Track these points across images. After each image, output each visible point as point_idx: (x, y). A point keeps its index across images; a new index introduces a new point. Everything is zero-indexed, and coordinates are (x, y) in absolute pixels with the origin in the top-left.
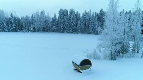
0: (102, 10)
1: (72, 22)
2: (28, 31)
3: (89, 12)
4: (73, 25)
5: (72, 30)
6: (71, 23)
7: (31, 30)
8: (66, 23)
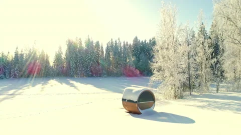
0: (136, 38)
1: (91, 58)
2: (10, 77)
3: (118, 41)
4: (91, 62)
5: (92, 72)
6: (89, 59)
7: (15, 75)
8: (80, 60)
